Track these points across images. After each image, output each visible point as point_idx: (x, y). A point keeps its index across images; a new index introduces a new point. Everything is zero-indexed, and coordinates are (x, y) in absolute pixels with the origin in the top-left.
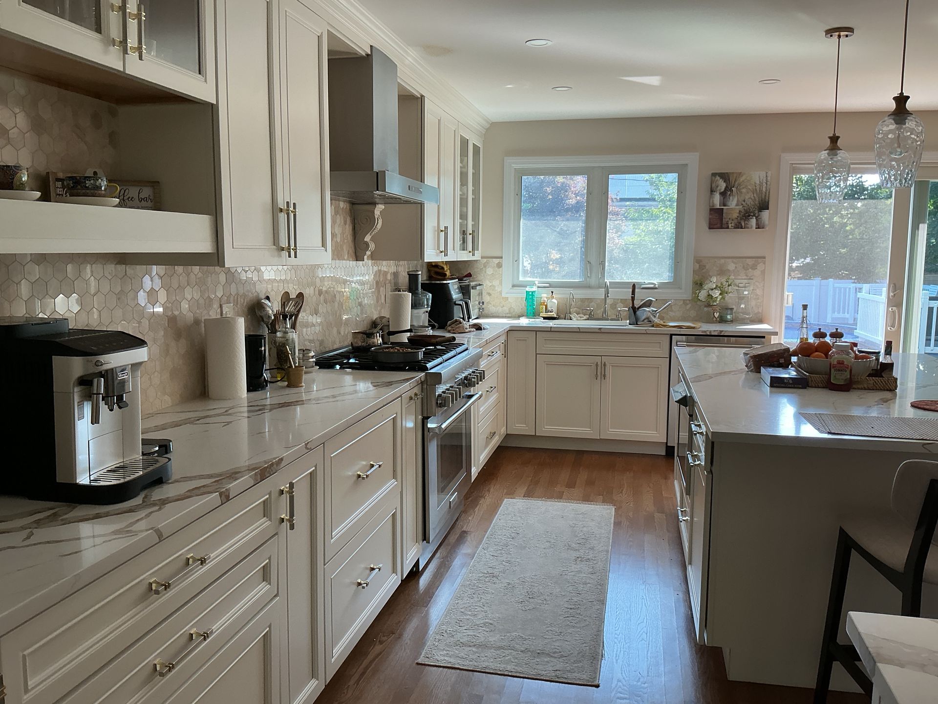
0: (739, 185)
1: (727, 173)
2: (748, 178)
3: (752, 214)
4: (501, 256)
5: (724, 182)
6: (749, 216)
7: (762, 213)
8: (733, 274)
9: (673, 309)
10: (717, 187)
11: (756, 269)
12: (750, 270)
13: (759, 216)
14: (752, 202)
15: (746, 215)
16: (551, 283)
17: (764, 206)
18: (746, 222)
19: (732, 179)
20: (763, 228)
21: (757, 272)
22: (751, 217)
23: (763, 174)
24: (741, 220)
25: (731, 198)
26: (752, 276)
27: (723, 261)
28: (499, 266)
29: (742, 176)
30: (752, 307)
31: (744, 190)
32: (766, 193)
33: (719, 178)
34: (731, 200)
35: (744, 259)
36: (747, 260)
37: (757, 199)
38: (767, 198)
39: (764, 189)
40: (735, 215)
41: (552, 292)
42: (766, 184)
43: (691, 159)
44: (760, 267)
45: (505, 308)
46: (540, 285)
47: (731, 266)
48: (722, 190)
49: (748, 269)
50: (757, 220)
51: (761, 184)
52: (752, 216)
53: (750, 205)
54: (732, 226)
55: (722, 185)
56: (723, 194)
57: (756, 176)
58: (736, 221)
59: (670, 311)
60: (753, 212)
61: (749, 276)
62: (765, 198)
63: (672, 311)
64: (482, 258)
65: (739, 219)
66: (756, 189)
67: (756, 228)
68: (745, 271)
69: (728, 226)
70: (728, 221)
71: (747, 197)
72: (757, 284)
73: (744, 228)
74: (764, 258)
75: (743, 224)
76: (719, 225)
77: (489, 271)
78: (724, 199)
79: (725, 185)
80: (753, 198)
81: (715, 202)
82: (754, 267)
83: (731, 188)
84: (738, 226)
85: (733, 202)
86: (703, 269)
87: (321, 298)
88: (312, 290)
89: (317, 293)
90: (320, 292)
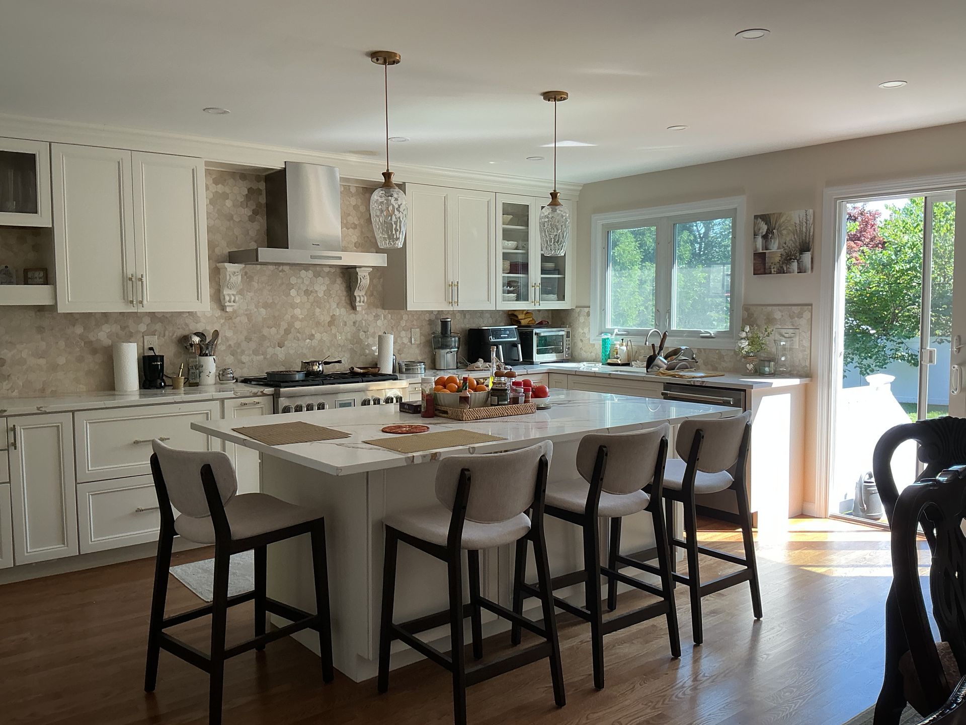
0: (780, 226)
1: (768, 214)
2: (788, 219)
3: (793, 257)
4: (588, 305)
5: (766, 224)
6: (791, 259)
7: (803, 255)
8: (779, 323)
9: (725, 359)
10: (759, 229)
11: (802, 317)
12: (796, 319)
13: (800, 258)
14: (793, 244)
15: (788, 259)
16: (629, 331)
17: (805, 247)
18: (788, 266)
19: (773, 221)
20: (805, 272)
21: (803, 322)
22: (792, 260)
23: (803, 213)
24: (782, 264)
25: (773, 241)
26: (798, 326)
27: (769, 308)
28: (588, 314)
29: (782, 217)
30: (799, 361)
31: (784, 232)
32: (806, 233)
33: (761, 220)
34: (772, 244)
35: (790, 307)
36: (793, 307)
37: (798, 241)
38: (808, 239)
39: (804, 229)
40: (777, 259)
41: (623, 340)
42: (806, 223)
43: (739, 202)
44: (807, 315)
45: (592, 354)
46: (619, 333)
47: (778, 315)
48: (764, 233)
49: (794, 318)
50: (798, 263)
51: (801, 224)
52: (794, 259)
53: (791, 247)
54: (774, 271)
55: (764, 228)
56: (765, 237)
57: (795, 216)
58: (778, 265)
59: (723, 362)
60: (795, 255)
61: (796, 325)
62: (806, 239)
63: (724, 361)
64: (576, 307)
65: (781, 263)
66: (796, 230)
67: (798, 273)
68: (791, 320)
69: (771, 272)
70: (771, 266)
71: (788, 239)
72: (803, 334)
73: (786, 273)
74: (811, 305)
75: (785, 269)
76: (762, 270)
77: (582, 319)
78: (766, 242)
79: (766, 228)
80: (793, 239)
81: (758, 246)
82: (800, 316)
83: (772, 230)
84: (781, 271)
85: (774, 246)
86: (751, 318)
87: (290, 336)
88: (273, 330)
89: (282, 332)
90: (287, 332)
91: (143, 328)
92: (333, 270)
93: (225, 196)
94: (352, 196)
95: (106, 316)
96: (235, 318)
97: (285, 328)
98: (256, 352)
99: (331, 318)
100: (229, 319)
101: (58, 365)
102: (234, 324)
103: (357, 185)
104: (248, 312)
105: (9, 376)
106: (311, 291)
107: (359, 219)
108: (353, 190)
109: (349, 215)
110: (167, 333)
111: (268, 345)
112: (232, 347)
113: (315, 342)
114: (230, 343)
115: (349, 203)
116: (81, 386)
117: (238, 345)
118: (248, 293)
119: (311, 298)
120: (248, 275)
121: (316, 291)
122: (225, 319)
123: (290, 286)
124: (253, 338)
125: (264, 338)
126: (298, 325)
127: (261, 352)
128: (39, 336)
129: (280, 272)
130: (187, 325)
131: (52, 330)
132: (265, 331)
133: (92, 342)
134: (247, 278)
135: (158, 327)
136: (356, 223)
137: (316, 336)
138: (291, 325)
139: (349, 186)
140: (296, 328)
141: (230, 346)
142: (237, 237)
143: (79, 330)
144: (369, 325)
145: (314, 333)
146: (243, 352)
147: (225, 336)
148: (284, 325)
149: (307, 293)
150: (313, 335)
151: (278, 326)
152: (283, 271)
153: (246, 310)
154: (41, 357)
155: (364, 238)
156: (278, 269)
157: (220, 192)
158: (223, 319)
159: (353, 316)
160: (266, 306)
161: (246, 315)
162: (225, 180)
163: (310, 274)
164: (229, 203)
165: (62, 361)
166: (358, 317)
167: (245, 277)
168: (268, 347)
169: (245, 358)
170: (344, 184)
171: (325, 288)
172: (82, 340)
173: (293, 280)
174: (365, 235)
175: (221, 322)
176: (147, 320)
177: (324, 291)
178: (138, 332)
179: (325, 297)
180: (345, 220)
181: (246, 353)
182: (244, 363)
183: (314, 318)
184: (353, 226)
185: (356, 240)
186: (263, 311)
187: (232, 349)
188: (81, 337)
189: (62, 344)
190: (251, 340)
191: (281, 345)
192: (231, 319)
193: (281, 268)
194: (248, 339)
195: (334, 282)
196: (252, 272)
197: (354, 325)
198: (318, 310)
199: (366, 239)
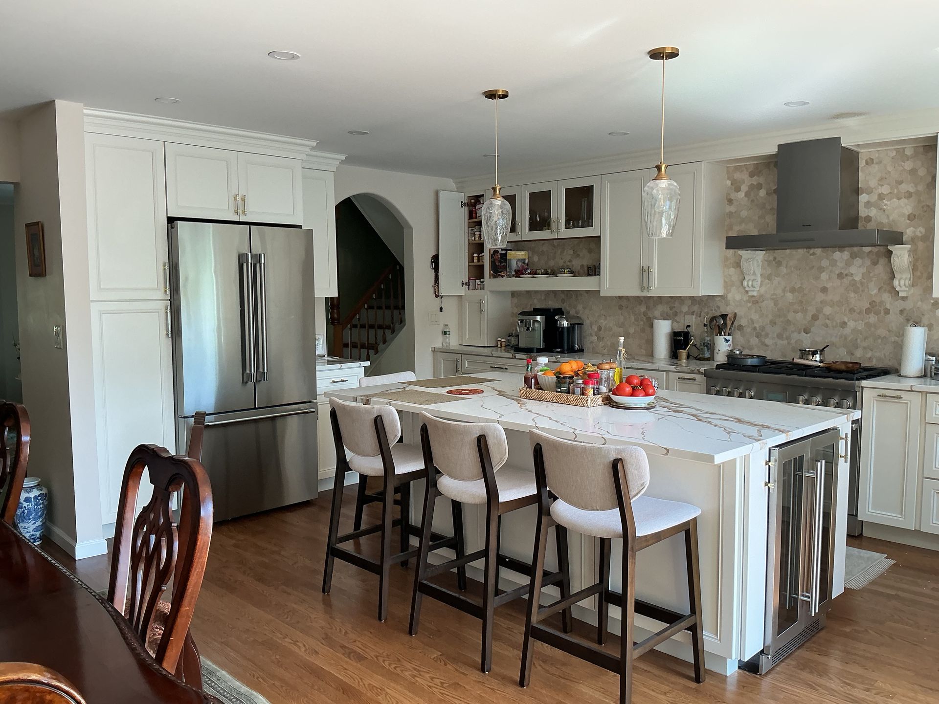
87: (817, 323)
88: (799, 315)
89: (809, 318)
90: (815, 317)
91: (685, 309)
92: (875, 249)
93: (759, 186)
94: (908, 160)
95: (661, 299)
96: (762, 302)
97: (813, 313)
98: (780, 336)
99: (870, 304)
100: (755, 304)
101: (630, 333)
102: (760, 307)
103: (912, 146)
104: (774, 297)
105: (603, 338)
106: (846, 275)
107: (916, 185)
108: (909, 152)
109: (901, 182)
110: (703, 314)
111: (793, 329)
112: (756, 330)
113: (847, 331)
114: (755, 325)
115: (902, 168)
116: (642, 350)
117: (763, 328)
118: (776, 278)
119: (846, 281)
120: (776, 260)
121: (852, 274)
122: (752, 303)
123: (821, 269)
124: (777, 322)
125: (788, 322)
126: (828, 310)
127: (784, 336)
128: (620, 312)
129: (811, 255)
130: (718, 307)
131: (627, 308)
132: (791, 316)
133: (650, 318)
134: (776, 263)
135: (696, 308)
136: (911, 190)
137: (848, 323)
138: (820, 310)
139: (904, 148)
140: (824, 315)
141: (755, 329)
142: (768, 225)
143: (643, 309)
144: (923, 315)
145: (847, 321)
146: (767, 335)
147: (751, 319)
148: (812, 310)
149: (840, 276)
150: (845, 323)
151: (805, 311)
152: (814, 254)
153: (773, 295)
154: (620, 327)
155: (923, 207)
156: (808, 253)
157: (755, 184)
158: (750, 303)
159: (900, 305)
160: (793, 290)
161: (772, 299)
162: (760, 172)
163: (846, 254)
164: (762, 193)
165: (632, 331)
166: (908, 305)
167: (774, 262)
168: (793, 332)
169: (768, 341)
170: (896, 147)
171: (863, 270)
172: (645, 316)
173: (825, 263)
174: (924, 204)
175: (748, 306)
176: (689, 302)
177: (862, 274)
178: (681, 312)
179: (863, 280)
180: (896, 190)
181: (770, 336)
182: (767, 346)
183: (847, 304)
184: (907, 195)
185: (910, 212)
186: (790, 296)
187: (756, 331)
188: (645, 314)
189: (633, 318)
190: (775, 323)
191: (807, 331)
192: (758, 302)
193: (812, 251)
194: (773, 323)
195: (875, 263)
196: (781, 257)
197: (900, 314)
198: (852, 295)
199: (925, 209)
